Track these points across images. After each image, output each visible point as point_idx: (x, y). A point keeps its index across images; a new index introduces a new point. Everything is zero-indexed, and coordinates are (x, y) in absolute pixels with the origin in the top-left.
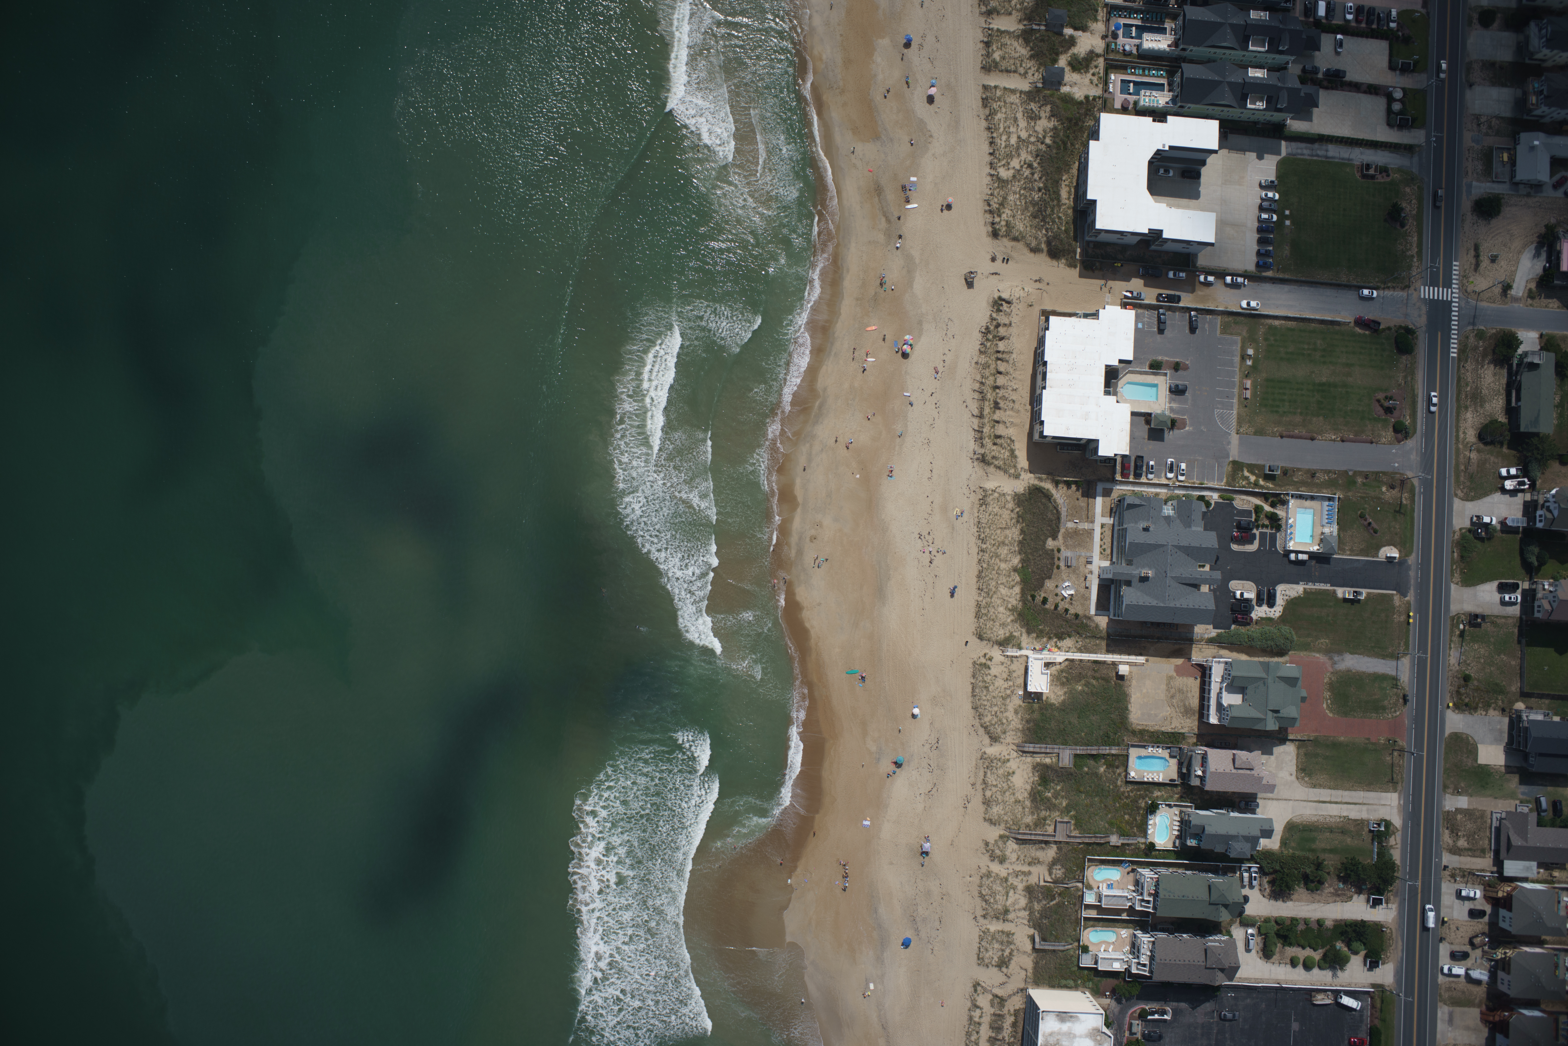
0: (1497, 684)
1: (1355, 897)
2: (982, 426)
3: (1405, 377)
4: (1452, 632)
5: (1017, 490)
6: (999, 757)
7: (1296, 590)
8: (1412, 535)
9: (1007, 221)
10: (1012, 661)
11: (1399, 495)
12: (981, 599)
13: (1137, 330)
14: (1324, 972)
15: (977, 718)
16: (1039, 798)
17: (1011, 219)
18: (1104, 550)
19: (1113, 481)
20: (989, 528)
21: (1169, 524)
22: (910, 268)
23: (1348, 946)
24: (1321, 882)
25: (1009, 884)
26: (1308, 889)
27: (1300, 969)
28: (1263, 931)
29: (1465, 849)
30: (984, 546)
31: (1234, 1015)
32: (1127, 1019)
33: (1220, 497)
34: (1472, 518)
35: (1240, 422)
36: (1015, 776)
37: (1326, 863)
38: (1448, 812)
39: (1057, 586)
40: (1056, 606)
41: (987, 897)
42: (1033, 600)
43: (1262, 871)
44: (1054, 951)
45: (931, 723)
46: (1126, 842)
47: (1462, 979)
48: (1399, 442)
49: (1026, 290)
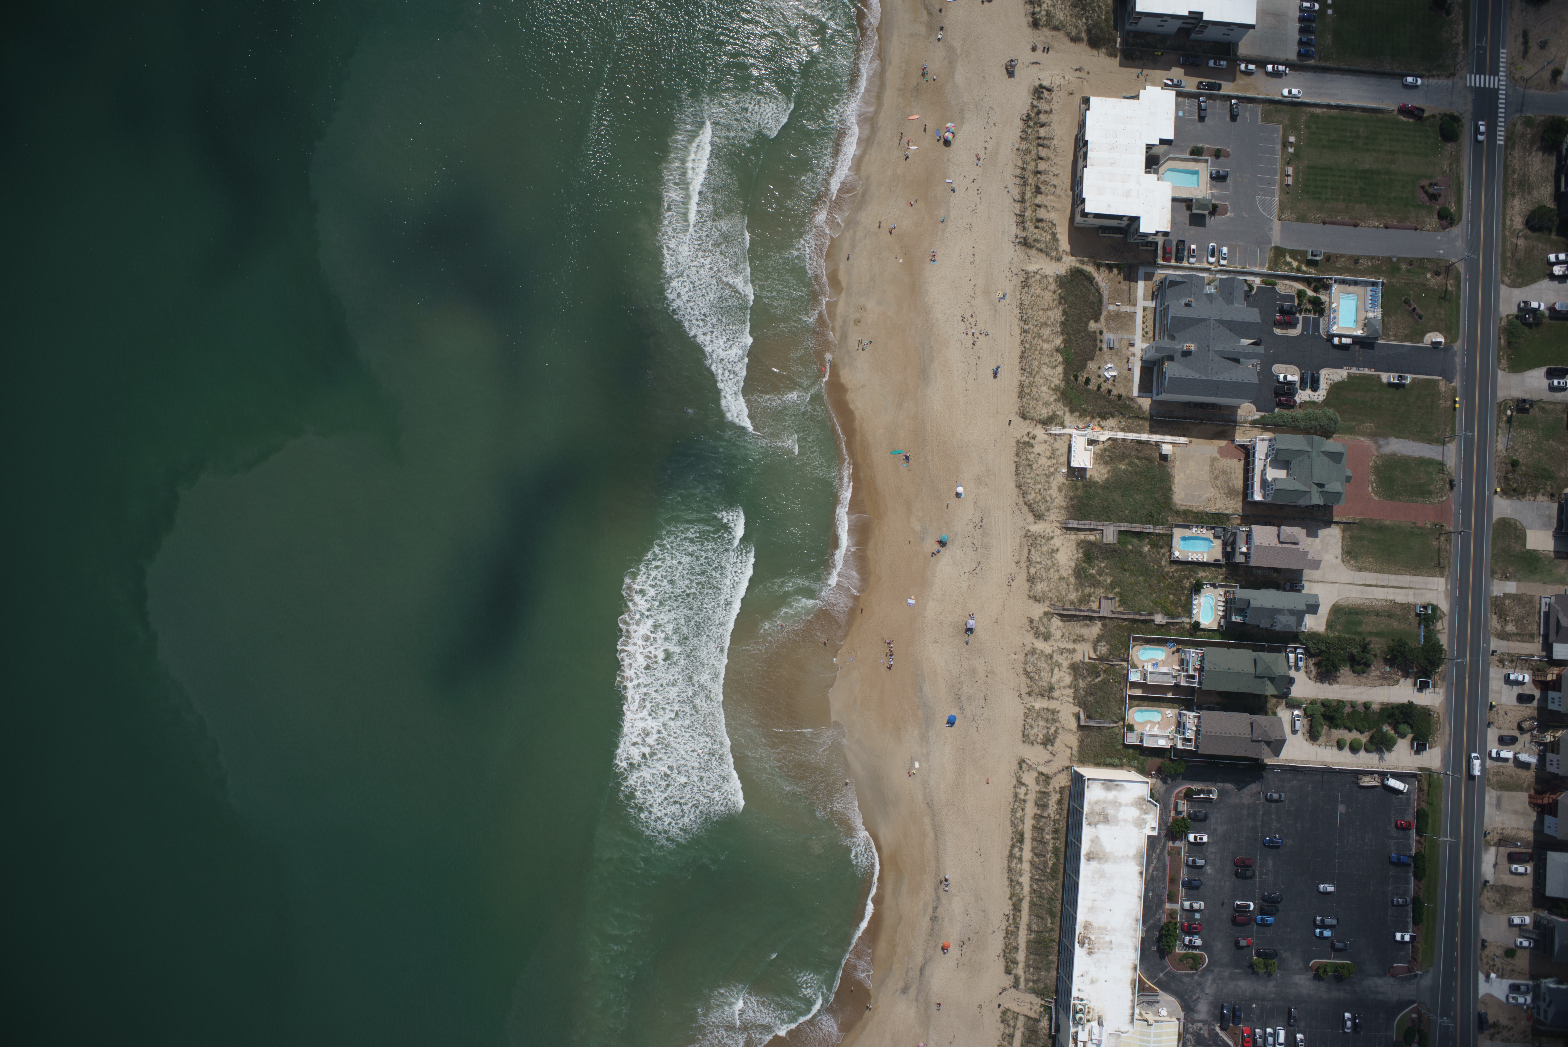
0: (1545, 469)
1: (1402, 680)
2: (1024, 210)
3: (1450, 165)
4: (1499, 420)
5: (1059, 273)
6: (1043, 534)
7: (1340, 374)
8: (1458, 321)
9: (1047, 11)
10: (1055, 439)
11: (1444, 281)
12: (1024, 378)
13: (1177, 118)
14: (1371, 755)
15: (1021, 496)
16: (1083, 575)
17: (1051, 9)
18: (1147, 333)
19: (1155, 265)
20: (1032, 309)
21: (1211, 302)
22: (951, 60)
23: (1395, 729)
24: (1367, 665)
25: (1054, 661)
26: (1354, 672)
27: (1346, 752)
28: (1309, 713)
29: (1514, 634)
30: (1026, 327)
31: (1280, 796)
32: (1173, 799)
33: (1263, 282)
34: (1519, 305)
35: (1282, 208)
36: (1059, 553)
37: (1372, 646)
38: (1496, 597)
39: (1099, 368)
40: (1099, 387)
41: (1032, 675)
42: (1076, 380)
43: (1308, 653)
44: (1099, 728)
45: (975, 503)
46: (1170, 620)
47: (1511, 761)
48: (1444, 229)
49: (1067, 78)
